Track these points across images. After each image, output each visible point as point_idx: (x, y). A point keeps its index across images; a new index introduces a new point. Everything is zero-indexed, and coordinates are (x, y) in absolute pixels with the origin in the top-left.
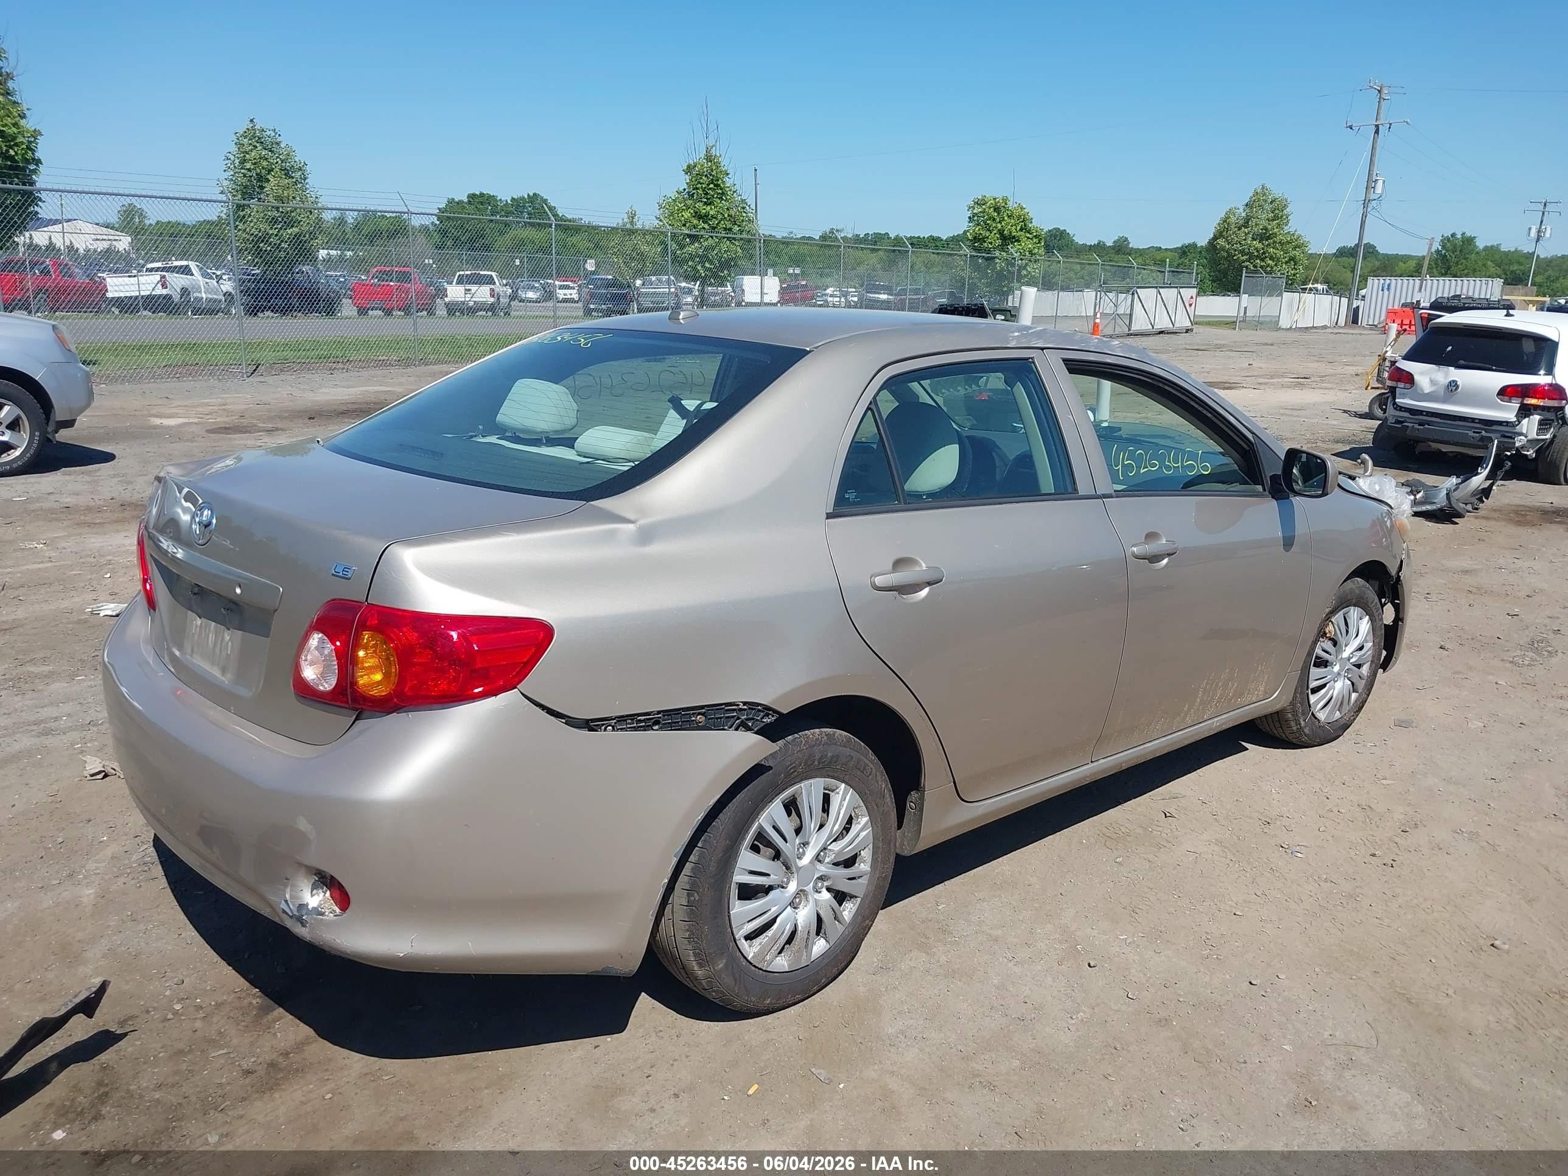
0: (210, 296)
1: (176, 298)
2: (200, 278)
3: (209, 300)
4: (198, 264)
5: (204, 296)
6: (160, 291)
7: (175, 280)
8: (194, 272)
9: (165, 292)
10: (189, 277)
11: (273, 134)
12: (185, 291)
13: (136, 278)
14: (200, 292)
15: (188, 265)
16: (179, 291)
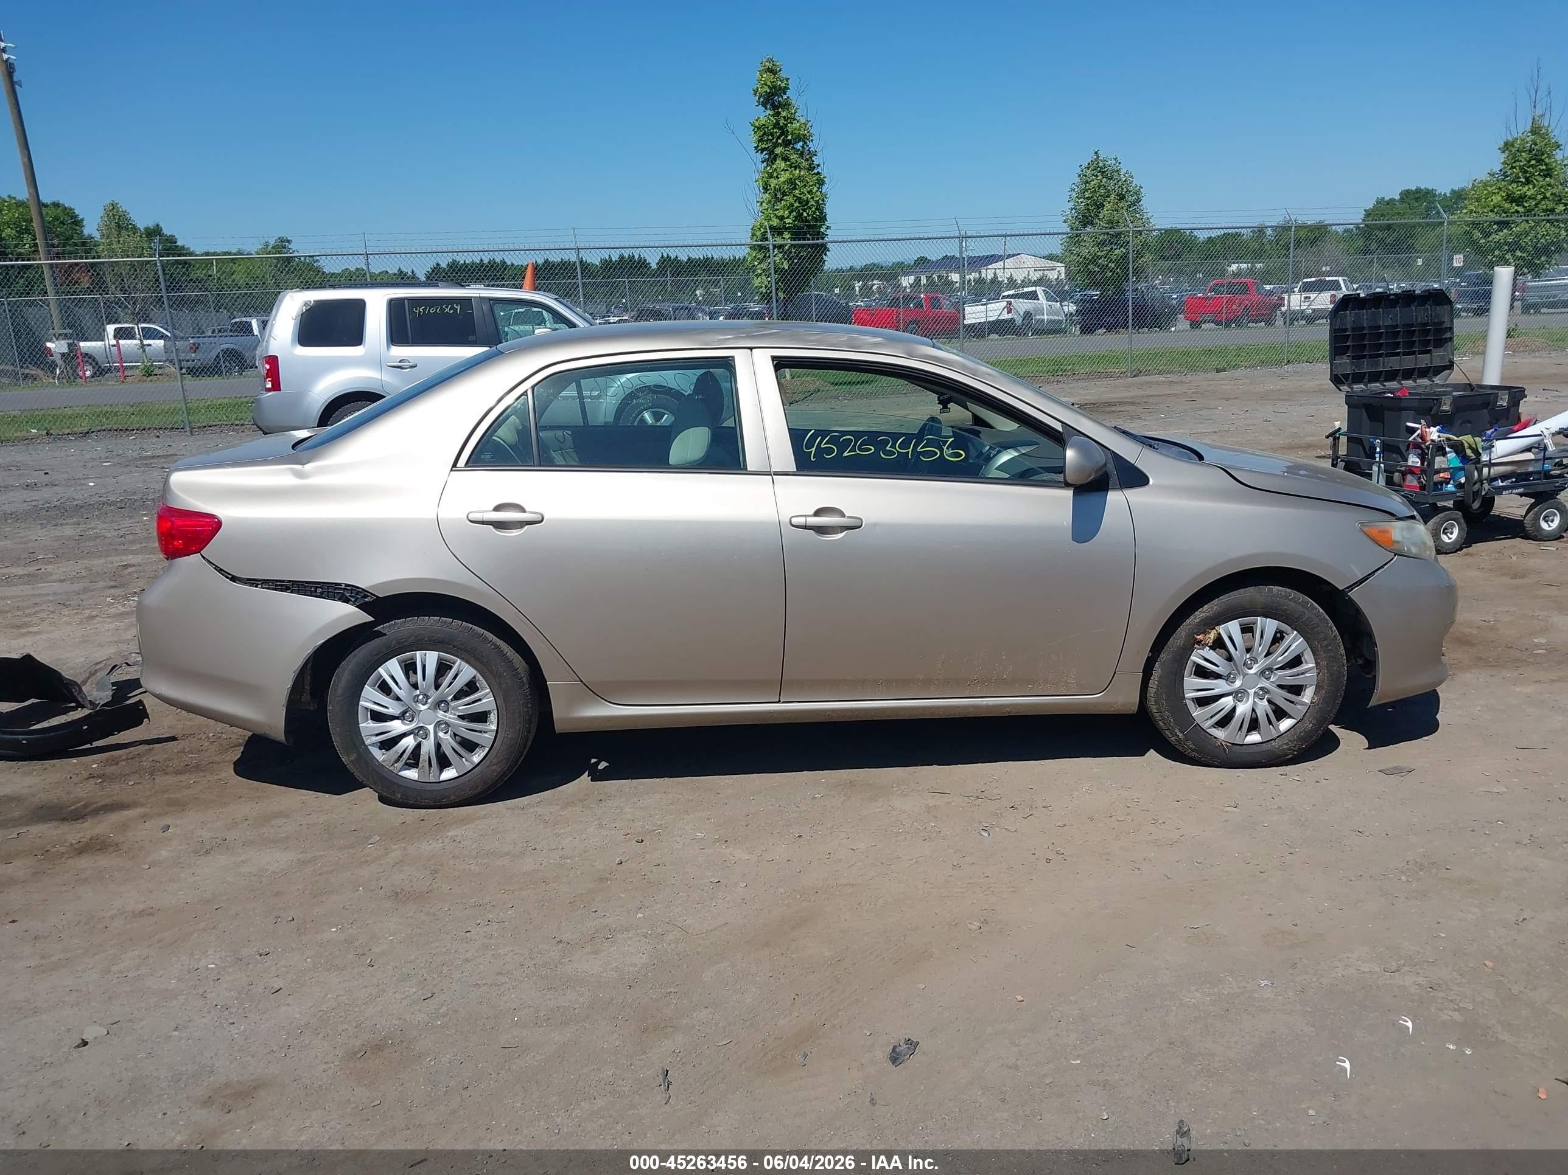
0: (1052, 317)
1: (1019, 321)
2: (1045, 302)
3: (1050, 321)
4: (1044, 288)
5: (1046, 317)
6: (1005, 316)
7: (1020, 304)
8: (1040, 296)
9: (1010, 316)
10: (1035, 301)
11: (1114, 162)
12: (1028, 315)
13: (985, 307)
14: (1043, 315)
15: (1036, 291)
16: (1022, 314)
